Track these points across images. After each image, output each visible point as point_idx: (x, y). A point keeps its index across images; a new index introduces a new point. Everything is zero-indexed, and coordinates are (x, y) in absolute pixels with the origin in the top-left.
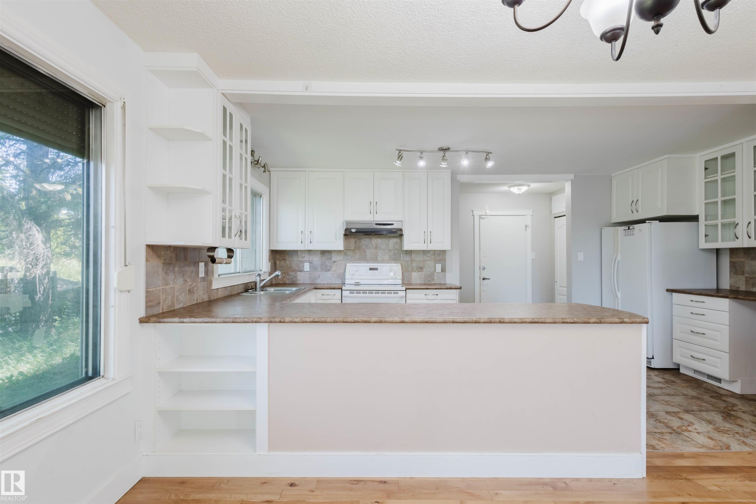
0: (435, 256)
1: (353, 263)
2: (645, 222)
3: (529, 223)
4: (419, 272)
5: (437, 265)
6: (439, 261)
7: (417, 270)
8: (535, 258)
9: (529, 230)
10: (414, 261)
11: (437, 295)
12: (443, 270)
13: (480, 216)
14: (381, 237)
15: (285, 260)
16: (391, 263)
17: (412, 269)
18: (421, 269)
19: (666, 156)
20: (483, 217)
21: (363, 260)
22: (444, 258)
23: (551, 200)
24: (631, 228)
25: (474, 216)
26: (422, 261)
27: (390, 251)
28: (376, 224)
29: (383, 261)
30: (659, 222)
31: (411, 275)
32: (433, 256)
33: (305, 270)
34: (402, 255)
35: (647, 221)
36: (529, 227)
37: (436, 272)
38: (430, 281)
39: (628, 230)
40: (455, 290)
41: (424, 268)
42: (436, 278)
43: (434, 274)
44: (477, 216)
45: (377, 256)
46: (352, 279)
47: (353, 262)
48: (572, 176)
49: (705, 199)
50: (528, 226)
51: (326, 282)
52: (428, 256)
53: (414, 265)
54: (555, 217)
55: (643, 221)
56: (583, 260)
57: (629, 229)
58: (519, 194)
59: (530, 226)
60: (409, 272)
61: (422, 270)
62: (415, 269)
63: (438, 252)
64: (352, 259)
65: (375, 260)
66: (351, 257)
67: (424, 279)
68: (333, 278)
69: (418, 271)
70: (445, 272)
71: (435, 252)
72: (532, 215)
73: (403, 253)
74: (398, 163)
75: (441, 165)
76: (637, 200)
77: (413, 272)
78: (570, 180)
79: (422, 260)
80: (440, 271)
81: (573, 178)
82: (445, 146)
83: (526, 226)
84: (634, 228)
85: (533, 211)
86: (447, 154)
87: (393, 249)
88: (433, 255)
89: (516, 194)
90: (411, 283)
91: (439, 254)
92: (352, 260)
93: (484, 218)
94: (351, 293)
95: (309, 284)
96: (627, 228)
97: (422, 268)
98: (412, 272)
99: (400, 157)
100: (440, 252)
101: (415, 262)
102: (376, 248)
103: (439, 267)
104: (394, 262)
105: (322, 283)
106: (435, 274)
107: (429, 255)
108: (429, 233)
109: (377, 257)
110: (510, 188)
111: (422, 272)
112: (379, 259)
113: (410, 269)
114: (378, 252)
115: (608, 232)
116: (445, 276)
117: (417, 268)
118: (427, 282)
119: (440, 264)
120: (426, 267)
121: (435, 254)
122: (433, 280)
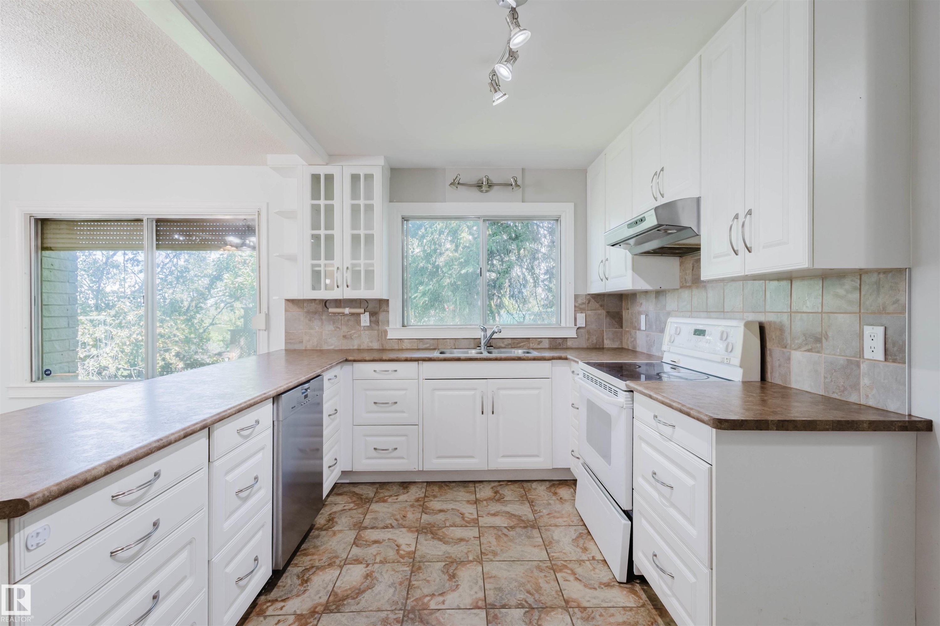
0: (863, 293)
1: (678, 316)
4: (808, 351)
5: (868, 330)
6: (877, 314)
7: (806, 345)
10: (798, 312)
12: (894, 352)
15: (628, 309)
17: (791, 340)
18: (815, 341)
22: (898, 299)
26: (817, 313)
28: (630, 226)
31: (789, 359)
32: (858, 296)
37: (863, 358)
38: (843, 391)
41: (824, 340)
42: (865, 381)
43: (858, 365)
52: (836, 296)
53: (798, 326)
60: (786, 348)
61: (818, 345)
62: (800, 341)
63: (874, 278)
67: (825, 378)
70: (903, 362)
77: (795, 349)
79: (821, 308)
80: (882, 356)
88: (855, 289)
90: (789, 386)
91: (878, 285)
97: (818, 340)
98: (791, 348)
100: (881, 276)
101: (799, 317)
103: (874, 340)
106: (863, 367)
107: (840, 292)
109: (723, 302)
111: (818, 352)
112: (727, 306)
113: (788, 338)
116: (901, 381)
117: (804, 338)
118: (834, 392)
119: (882, 325)
120: (830, 334)
121: (860, 285)
122: (856, 386)
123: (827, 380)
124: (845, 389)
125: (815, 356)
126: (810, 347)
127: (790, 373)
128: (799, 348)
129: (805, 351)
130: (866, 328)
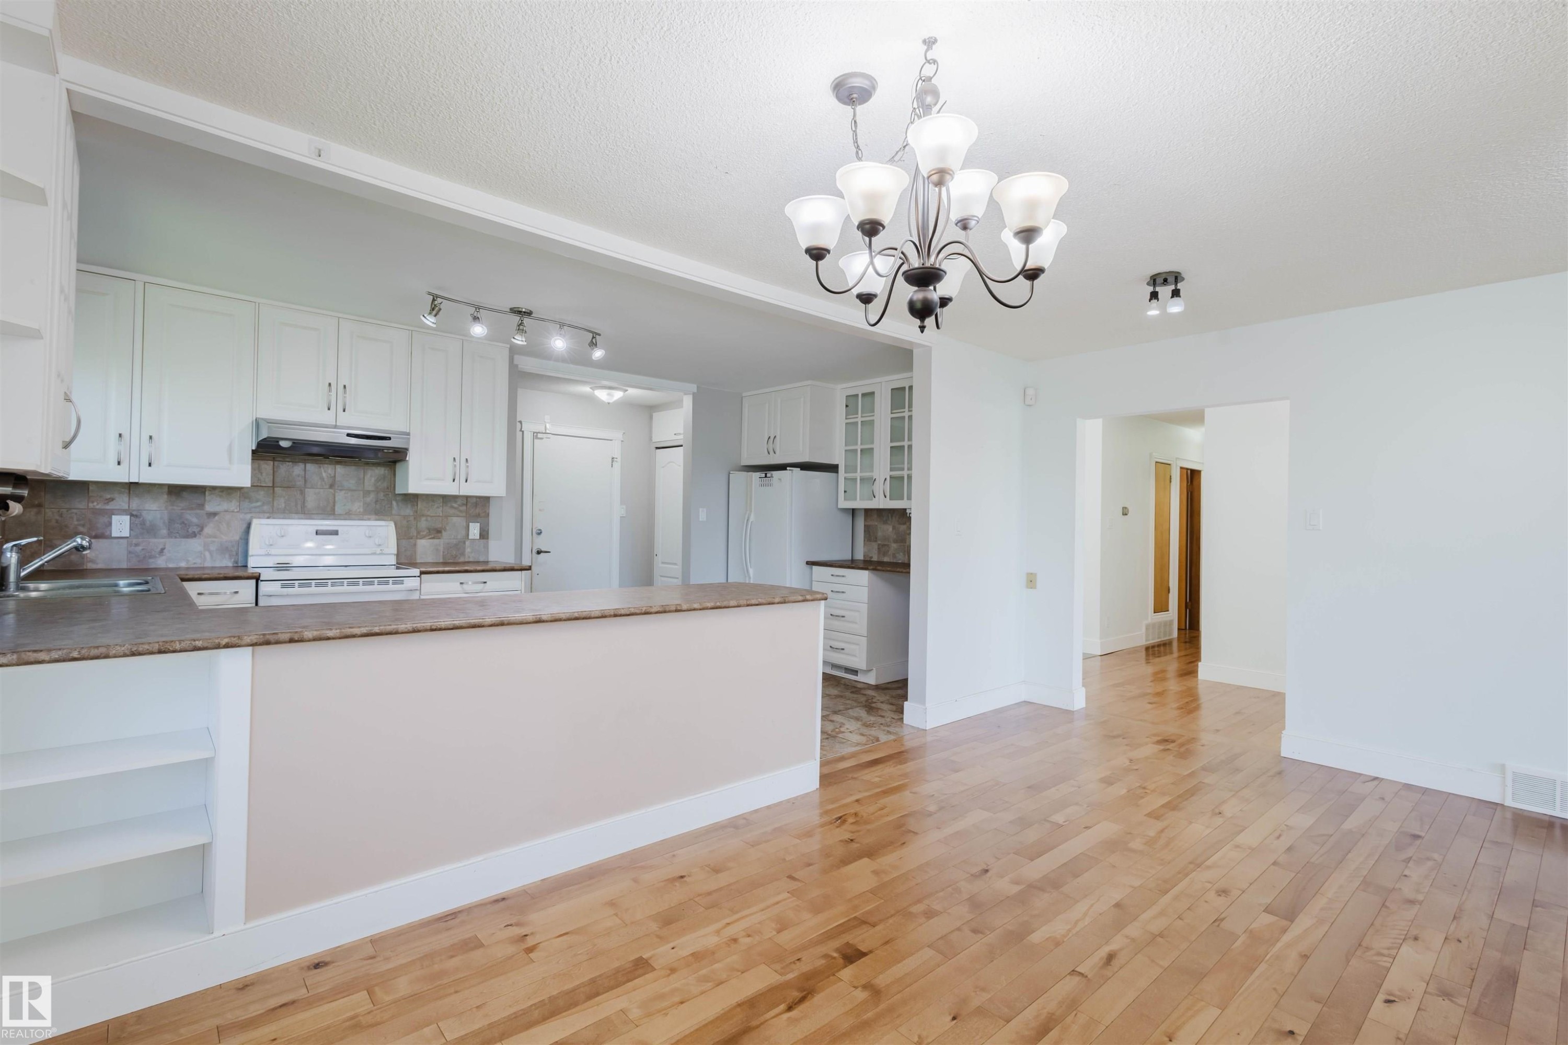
0: (468, 506)
1: (268, 518)
2: (786, 469)
3: (617, 454)
4: (433, 538)
6: (475, 518)
7: (429, 535)
8: (624, 516)
9: (617, 465)
10: (423, 515)
11: (485, 582)
12: (484, 535)
13: (535, 434)
14: (345, 462)
15: (40, 505)
16: (369, 519)
17: (418, 533)
18: (436, 532)
19: (809, 382)
20: (540, 436)
21: (297, 513)
22: (485, 512)
23: (651, 418)
24: (768, 475)
25: (523, 432)
27: (368, 493)
28: (350, 435)
29: (348, 515)
30: (801, 470)
31: (415, 545)
32: (464, 508)
33: (113, 535)
34: (394, 503)
35: (788, 468)
36: (616, 461)
37: (468, 538)
38: (455, 558)
39: (765, 479)
40: (520, 572)
41: (443, 532)
42: (468, 550)
43: (464, 543)
44: (530, 433)
45: (334, 502)
46: (268, 555)
47: (268, 515)
48: (693, 388)
49: (846, 445)
50: (616, 458)
51: (183, 564)
52: (452, 507)
53: (423, 524)
54: (657, 448)
55: (782, 467)
56: (705, 520)
57: (766, 477)
58: (609, 403)
59: (619, 460)
60: (412, 538)
61: (439, 535)
62: (424, 533)
63: (474, 500)
64: (265, 508)
65: (329, 511)
66: (263, 504)
67: (443, 552)
68: (207, 554)
69: (430, 537)
70: (488, 538)
71: (469, 499)
72: (622, 441)
73: (398, 498)
74: (430, 321)
75: (513, 340)
76: (775, 437)
77: (421, 539)
78: (692, 393)
79: (441, 515)
80: (478, 537)
81: (695, 390)
82: (524, 307)
83: (613, 458)
84: (772, 477)
85: (624, 433)
86: (526, 321)
87: (373, 489)
88: (463, 504)
89: (603, 401)
90: (415, 562)
91: (476, 505)
92: (264, 512)
93: (542, 439)
94: (283, 586)
95: (127, 569)
96: (764, 475)
97: (439, 531)
98: (417, 538)
99: (434, 309)
100: (478, 500)
101: (423, 519)
102: (331, 486)
103: (475, 530)
104: (377, 517)
105: (171, 565)
106: (467, 543)
107: (455, 505)
108: (463, 461)
109: (334, 506)
110: (593, 390)
111: (439, 538)
112: (339, 509)
113: (413, 532)
114: (337, 494)
115: (739, 478)
116: (486, 547)
117: (428, 531)
118: (449, 559)
119: (478, 522)
120: (447, 528)
121: (467, 503)
122: (463, 554)
123: (445, 554)
124: (456, 556)
125: (436, 541)
126: (433, 536)
127: (415, 553)
128: (423, 537)
129: (429, 539)
130: (470, 524)
